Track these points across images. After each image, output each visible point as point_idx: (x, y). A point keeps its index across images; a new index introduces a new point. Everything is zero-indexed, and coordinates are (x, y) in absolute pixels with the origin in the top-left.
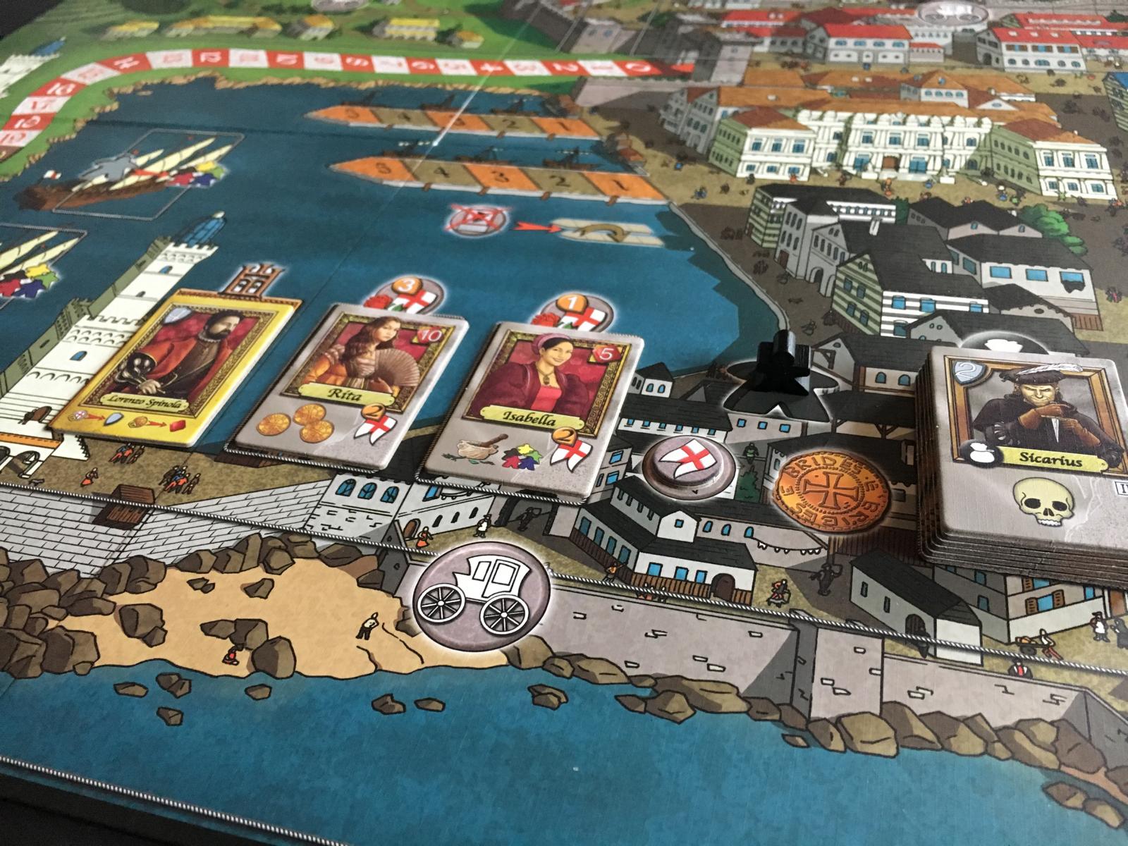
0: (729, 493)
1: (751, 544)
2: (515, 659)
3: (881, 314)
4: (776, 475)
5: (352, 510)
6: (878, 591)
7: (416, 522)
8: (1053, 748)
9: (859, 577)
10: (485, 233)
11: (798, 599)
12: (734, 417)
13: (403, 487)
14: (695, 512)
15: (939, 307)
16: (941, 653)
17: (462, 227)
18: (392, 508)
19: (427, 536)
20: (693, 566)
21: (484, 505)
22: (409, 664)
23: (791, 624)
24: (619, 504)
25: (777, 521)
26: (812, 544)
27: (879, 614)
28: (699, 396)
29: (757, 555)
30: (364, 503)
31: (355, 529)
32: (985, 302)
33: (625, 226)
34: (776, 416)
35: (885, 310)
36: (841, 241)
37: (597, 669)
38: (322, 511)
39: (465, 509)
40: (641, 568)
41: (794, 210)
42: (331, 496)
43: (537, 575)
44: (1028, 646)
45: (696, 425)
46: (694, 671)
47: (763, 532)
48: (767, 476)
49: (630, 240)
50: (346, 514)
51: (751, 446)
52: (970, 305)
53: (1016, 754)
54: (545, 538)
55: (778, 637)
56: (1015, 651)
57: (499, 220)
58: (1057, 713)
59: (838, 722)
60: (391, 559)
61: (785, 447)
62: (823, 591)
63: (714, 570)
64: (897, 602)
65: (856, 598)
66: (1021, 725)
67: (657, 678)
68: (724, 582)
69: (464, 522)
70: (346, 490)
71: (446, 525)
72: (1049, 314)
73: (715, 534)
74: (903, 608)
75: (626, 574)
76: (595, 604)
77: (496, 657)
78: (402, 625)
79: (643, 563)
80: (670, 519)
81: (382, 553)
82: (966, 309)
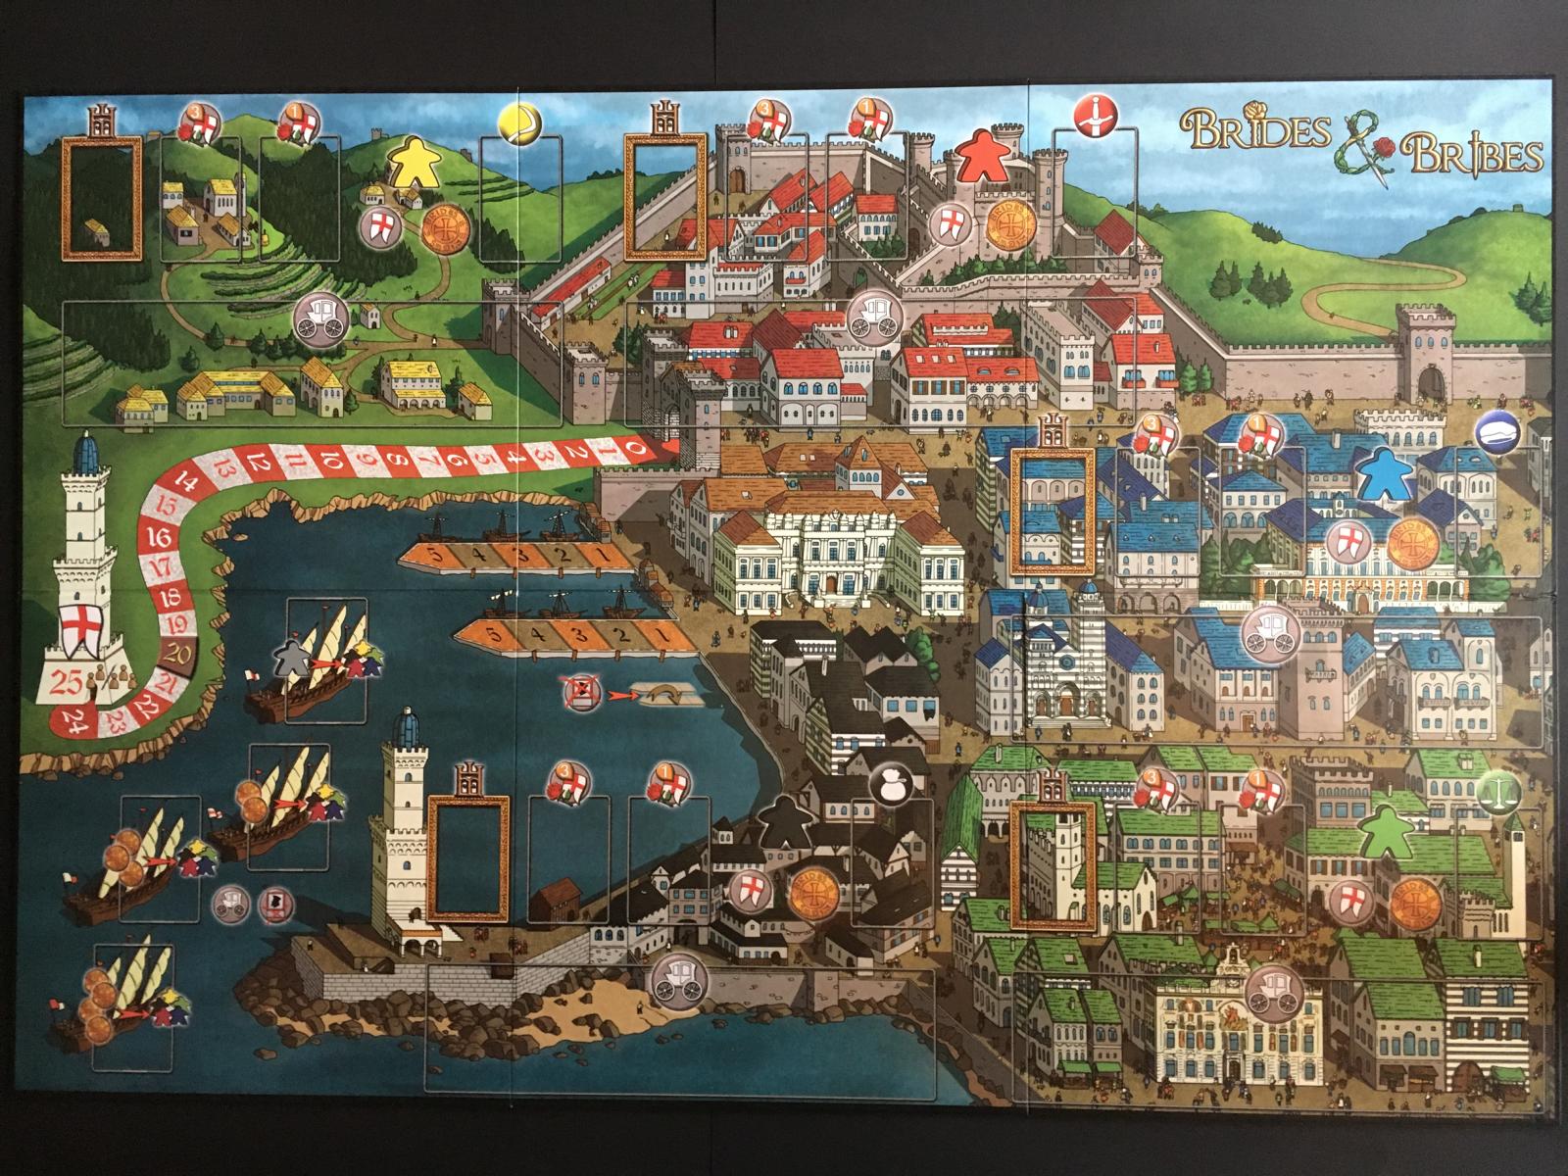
0: (771, 905)
1: (784, 932)
2: (702, 1010)
3: (831, 756)
4: (790, 889)
5: (607, 948)
6: (836, 947)
7: (638, 949)
8: (896, 1007)
9: (829, 942)
10: (592, 707)
11: (806, 959)
12: (767, 852)
13: (624, 929)
14: (759, 919)
15: (861, 744)
16: (860, 974)
17: (576, 702)
18: (624, 943)
19: (646, 957)
20: (762, 949)
21: (665, 933)
22: (662, 1022)
23: (804, 971)
24: (724, 921)
25: (793, 917)
26: (808, 928)
27: (836, 960)
28: (747, 840)
29: (788, 939)
30: (609, 943)
31: (613, 959)
32: (883, 736)
33: (679, 686)
34: (786, 849)
35: (834, 752)
36: (805, 685)
37: (734, 1008)
38: (593, 951)
39: (657, 937)
40: (741, 956)
41: (775, 652)
42: (594, 942)
43: (700, 969)
44: (890, 964)
45: (749, 862)
46: (771, 1001)
47: (789, 925)
48: (786, 891)
49: (684, 701)
50: (604, 951)
51: (776, 873)
52: (875, 740)
53: (885, 1012)
54: (697, 947)
55: (801, 977)
56: (885, 967)
57: (596, 692)
58: (897, 992)
59: (824, 1012)
60: (635, 971)
61: (793, 869)
62: (815, 953)
63: (771, 950)
64: (843, 951)
65: (828, 954)
66: (886, 999)
67: (758, 1007)
68: (776, 955)
69: (660, 945)
70: (599, 937)
71: (652, 949)
72: (916, 743)
73: (769, 931)
74: (846, 954)
75: (736, 960)
76: (727, 977)
77: (694, 1011)
78: (653, 1004)
79: (742, 952)
80: (748, 926)
81: (630, 969)
82: (873, 744)
